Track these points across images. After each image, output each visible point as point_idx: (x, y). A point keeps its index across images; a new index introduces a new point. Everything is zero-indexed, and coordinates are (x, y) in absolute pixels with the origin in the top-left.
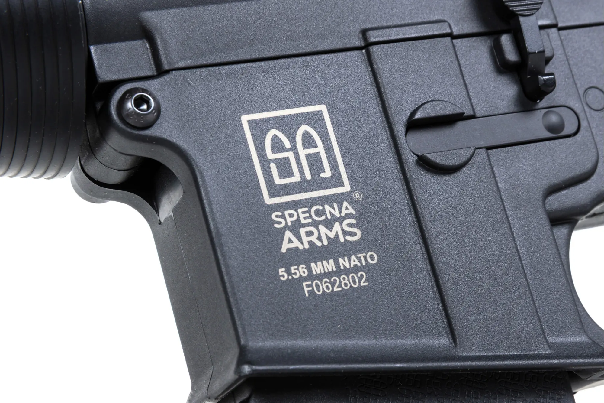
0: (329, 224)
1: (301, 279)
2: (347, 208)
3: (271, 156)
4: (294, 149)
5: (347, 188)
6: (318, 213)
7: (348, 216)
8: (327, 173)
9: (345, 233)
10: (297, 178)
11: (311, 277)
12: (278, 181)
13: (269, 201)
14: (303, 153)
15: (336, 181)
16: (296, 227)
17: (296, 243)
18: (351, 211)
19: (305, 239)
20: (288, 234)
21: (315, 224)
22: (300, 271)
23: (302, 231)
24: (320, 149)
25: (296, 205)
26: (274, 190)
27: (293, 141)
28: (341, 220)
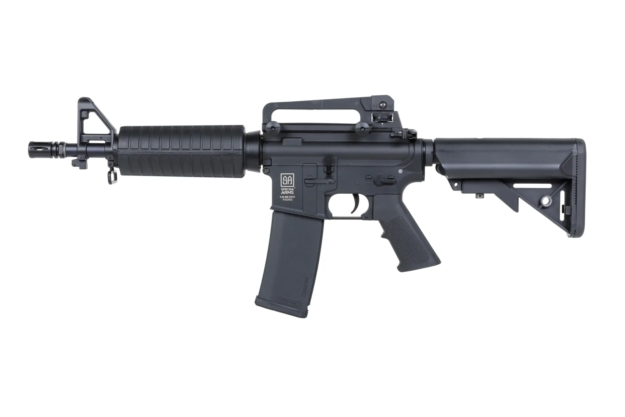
0: (289, 191)
1: (283, 198)
2: (293, 189)
3: (283, 180)
4: (287, 180)
5: (293, 186)
6: (288, 189)
7: (292, 190)
8: (291, 184)
9: (291, 193)
10: (286, 184)
11: (284, 198)
12: (284, 184)
13: (281, 186)
14: (288, 180)
15: (292, 185)
16: (284, 191)
17: (284, 193)
18: (293, 190)
19: (285, 193)
20: (283, 192)
21: (287, 191)
22: (283, 197)
23: (285, 191)
24: (291, 180)
25: (285, 188)
26: (283, 185)
27: (287, 178)
28: (291, 191)
